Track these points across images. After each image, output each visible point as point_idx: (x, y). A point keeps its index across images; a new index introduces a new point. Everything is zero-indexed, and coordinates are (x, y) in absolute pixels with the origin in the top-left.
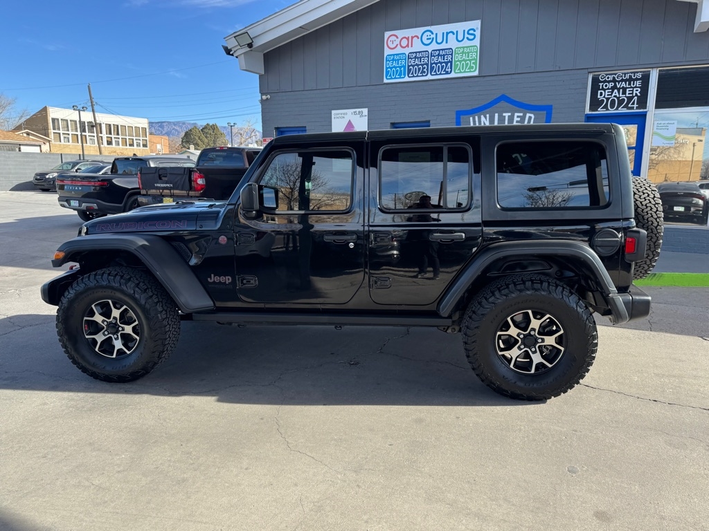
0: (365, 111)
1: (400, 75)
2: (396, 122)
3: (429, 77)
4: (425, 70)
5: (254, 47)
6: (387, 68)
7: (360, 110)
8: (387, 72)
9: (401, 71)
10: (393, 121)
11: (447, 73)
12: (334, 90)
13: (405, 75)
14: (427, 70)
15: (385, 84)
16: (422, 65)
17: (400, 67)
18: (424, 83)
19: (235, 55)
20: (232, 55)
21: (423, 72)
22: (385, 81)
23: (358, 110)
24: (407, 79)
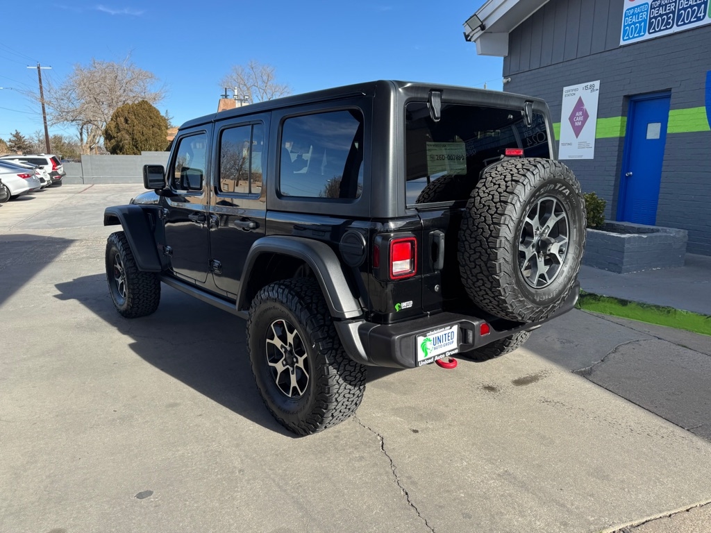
0: (597, 84)
1: (639, 32)
2: (630, 94)
3: (675, 29)
4: (670, 21)
5: (487, 28)
6: (625, 26)
7: (591, 83)
8: (625, 31)
9: (641, 27)
10: (626, 94)
11: (699, 19)
12: (567, 63)
13: (644, 32)
14: (673, 20)
15: (621, 46)
16: (667, 14)
17: (640, 23)
18: (668, 38)
19: (472, 40)
20: (470, 40)
21: (668, 23)
22: (622, 43)
23: (589, 84)
24: (647, 36)
